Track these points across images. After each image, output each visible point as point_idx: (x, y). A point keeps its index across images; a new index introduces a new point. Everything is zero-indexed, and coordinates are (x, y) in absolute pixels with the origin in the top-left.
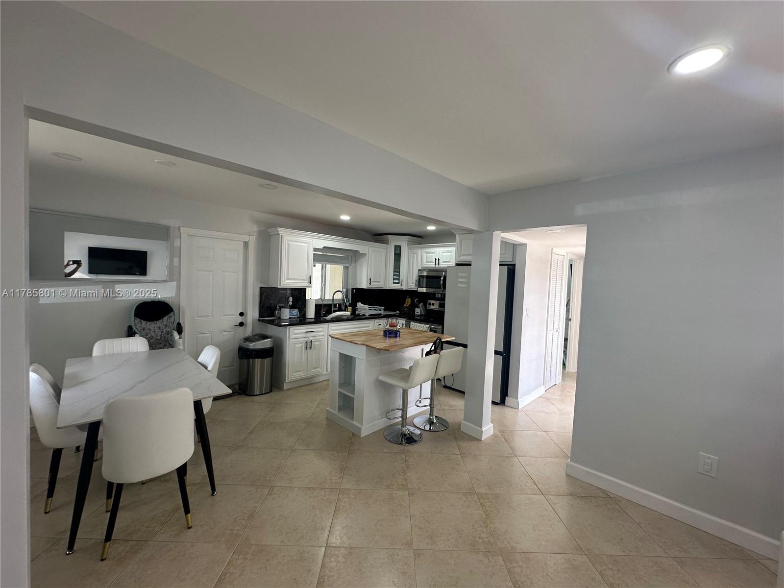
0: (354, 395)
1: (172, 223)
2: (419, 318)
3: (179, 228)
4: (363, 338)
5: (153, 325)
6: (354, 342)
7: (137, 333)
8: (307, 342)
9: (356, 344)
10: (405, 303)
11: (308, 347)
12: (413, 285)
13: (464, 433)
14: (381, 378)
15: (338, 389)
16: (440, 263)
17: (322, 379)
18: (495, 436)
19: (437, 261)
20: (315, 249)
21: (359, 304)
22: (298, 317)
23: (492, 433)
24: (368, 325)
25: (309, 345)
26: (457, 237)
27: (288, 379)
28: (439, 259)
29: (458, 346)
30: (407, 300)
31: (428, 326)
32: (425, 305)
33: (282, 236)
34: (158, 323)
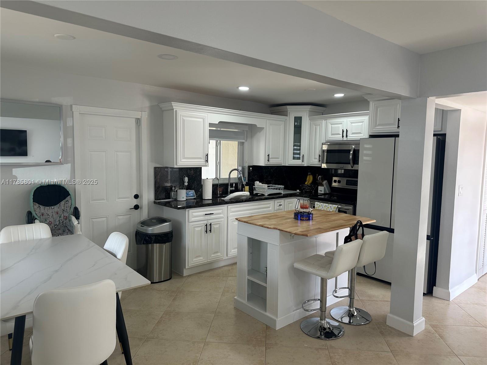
0: (266, 284)
1: (64, 101)
2: (323, 197)
3: (71, 106)
4: (273, 222)
5: (51, 211)
6: (265, 226)
7: (36, 219)
8: (206, 225)
9: (268, 228)
10: (305, 181)
11: (208, 230)
12: (316, 160)
13: (390, 327)
14: (297, 265)
15: (247, 277)
16: (348, 135)
17: (222, 264)
18: (427, 331)
19: (345, 133)
20: (211, 125)
21: (257, 183)
22: (194, 199)
23: (423, 328)
24: (269, 205)
25: (208, 228)
26: (372, 104)
27: (188, 265)
28: (347, 131)
29: (382, 230)
30: (308, 176)
31: (336, 206)
32: (330, 183)
33: (176, 111)
34: (56, 208)
